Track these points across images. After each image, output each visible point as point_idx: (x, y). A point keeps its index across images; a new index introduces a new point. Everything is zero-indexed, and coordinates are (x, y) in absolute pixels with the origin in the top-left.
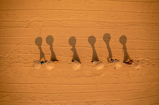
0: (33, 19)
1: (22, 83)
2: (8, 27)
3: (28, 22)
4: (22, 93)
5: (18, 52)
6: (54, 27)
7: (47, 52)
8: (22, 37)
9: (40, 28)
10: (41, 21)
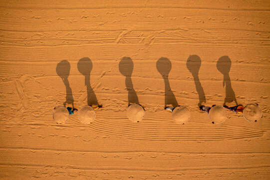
0: (135, 25)
1: (111, 151)
2: (86, 41)
3: (124, 31)
4: (109, 171)
5: (104, 91)
6: (174, 42)
7: (160, 89)
8: (111, 61)
9: (147, 43)
10: (149, 29)
